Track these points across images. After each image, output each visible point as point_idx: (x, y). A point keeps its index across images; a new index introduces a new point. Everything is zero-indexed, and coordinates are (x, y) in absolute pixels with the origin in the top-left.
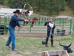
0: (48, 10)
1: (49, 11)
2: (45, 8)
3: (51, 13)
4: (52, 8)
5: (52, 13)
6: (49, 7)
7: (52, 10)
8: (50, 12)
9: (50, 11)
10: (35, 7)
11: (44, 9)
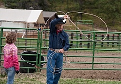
0: (104, 12)
1: (108, 14)
2: (96, 8)
3: (111, 20)
4: (114, 7)
5: (115, 20)
6: (108, 5)
7: (116, 14)
8: (110, 18)
9: (110, 15)
10: (70, 4)
11: (95, 10)
